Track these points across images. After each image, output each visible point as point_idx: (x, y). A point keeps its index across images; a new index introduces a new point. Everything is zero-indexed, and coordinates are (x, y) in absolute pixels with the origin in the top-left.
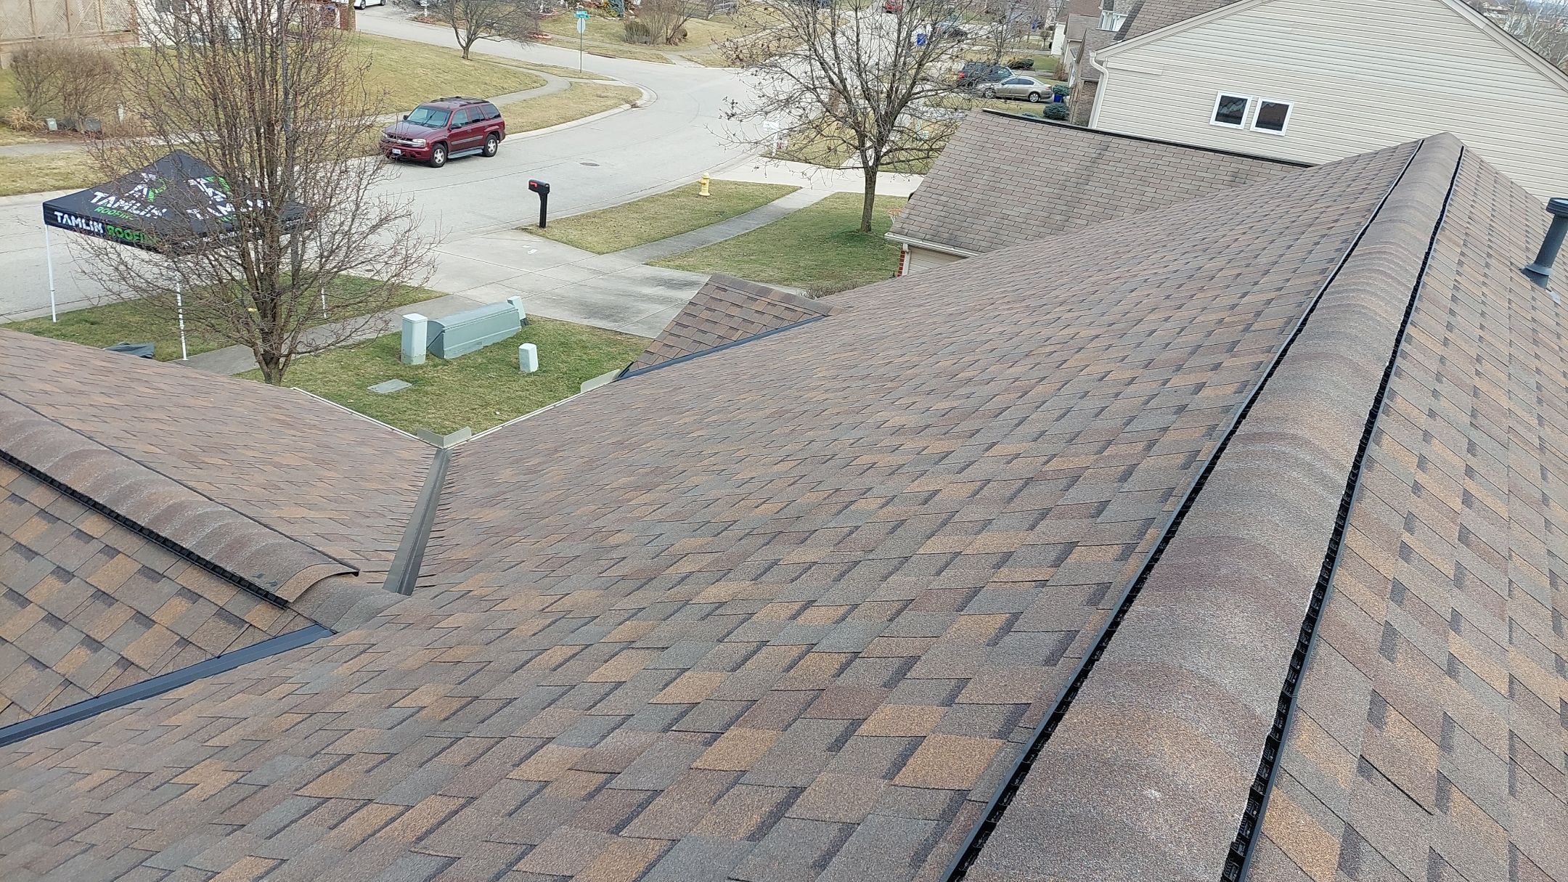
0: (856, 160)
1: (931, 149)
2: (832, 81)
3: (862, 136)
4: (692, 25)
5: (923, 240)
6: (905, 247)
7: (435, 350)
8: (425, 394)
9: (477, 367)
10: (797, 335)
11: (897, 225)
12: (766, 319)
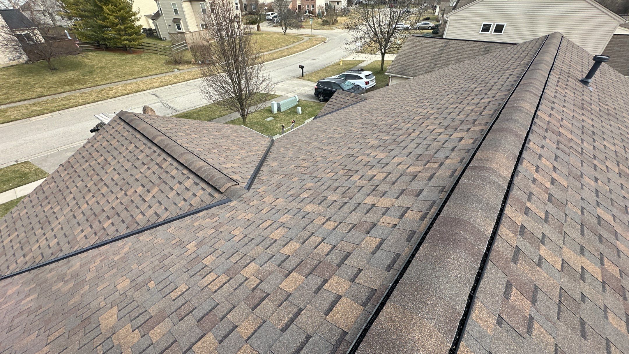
0: (379, 52)
1: (399, 47)
2: (372, 31)
3: (381, 45)
4: (339, 19)
5: (395, 74)
6: (390, 76)
7: (279, 109)
8: (277, 120)
9: (288, 113)
10: (357, 106)
11: (388, 70)
12: (350, 101)
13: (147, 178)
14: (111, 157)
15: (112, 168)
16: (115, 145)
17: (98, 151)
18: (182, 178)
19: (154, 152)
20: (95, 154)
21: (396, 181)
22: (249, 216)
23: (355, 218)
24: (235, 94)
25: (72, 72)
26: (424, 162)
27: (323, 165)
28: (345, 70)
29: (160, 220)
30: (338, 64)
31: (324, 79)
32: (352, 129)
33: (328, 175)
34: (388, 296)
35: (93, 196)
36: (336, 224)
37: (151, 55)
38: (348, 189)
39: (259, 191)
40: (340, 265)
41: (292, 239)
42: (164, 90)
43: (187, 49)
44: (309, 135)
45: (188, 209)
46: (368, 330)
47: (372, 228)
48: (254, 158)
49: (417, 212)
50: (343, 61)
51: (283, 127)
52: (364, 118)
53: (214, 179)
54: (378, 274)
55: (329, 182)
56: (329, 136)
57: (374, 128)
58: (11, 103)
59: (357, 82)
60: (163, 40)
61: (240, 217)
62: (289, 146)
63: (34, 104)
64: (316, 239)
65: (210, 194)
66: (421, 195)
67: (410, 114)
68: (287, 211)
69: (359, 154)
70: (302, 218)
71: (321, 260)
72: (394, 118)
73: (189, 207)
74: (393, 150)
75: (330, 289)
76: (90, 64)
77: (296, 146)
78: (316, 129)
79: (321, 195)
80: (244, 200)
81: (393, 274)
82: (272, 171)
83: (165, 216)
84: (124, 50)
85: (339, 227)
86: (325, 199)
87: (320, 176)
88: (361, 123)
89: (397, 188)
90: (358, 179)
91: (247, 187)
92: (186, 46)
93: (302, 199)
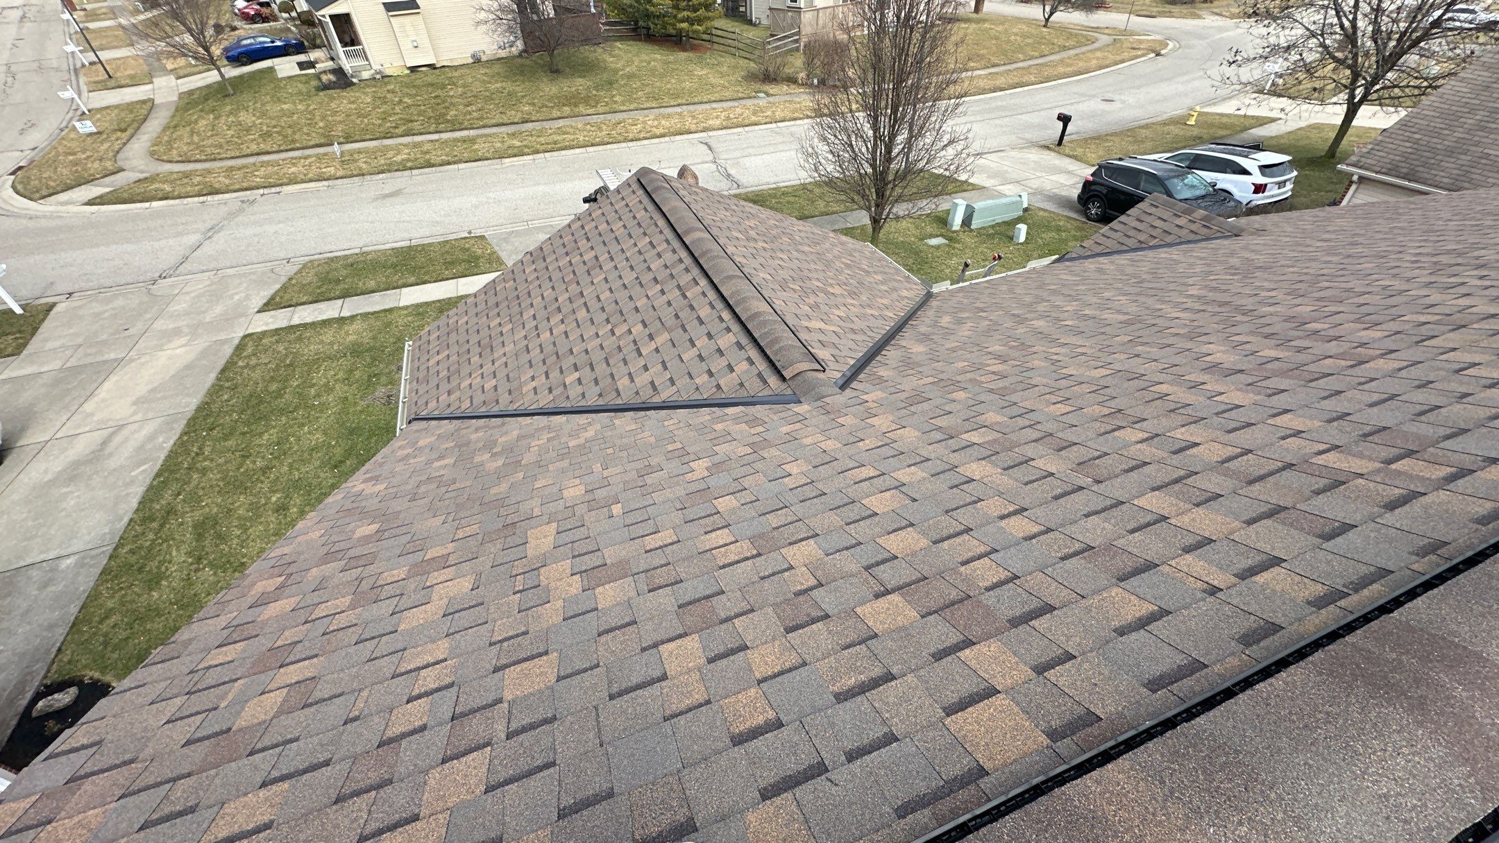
3: (1356, 76)
5: (1377, 173)
6: (1355, 178)
7: (967, 222)
8: (954, 248)
9: (988, 235)
10: (1200, 251)
11: (1354, 159)
12: (1184, 232)
13: (655, 310)
14: (607, 255)
15: (603, 276)
16: (617, 233)
17: (588, 239)
18: (716, 327)
19: (681, 261)
20: (583, 243)
21: (1261, 478)
22: (829, 445)
23: (1096, 531)
24: (873, 166)
25: (580, 80)
26: (1386, 453)
27: (1045, 381)
28: (1199, 140)
29: (657, 400)
30: (1181, 121)
31: (1120, 159)
32: (1163, 306)
33: (1052, 408)
34: (1130, 745)
35: (562, 321)
36: (1036, 529)
37: (722, 56)
38: (1099, 457)
39: (865, 397)
40: (1015, 622)
41: (912, 525)
42: (728, 138)
43: (797, 49)
44: (1028, 299)
45: (711, 392)
46: (1043, 793)
47: (1136, 572)
48: (873, 322)
49: (1306, 580)
50: (1200, 114)
51: (966, 265)
52: (1214, 284)
53: (777, 346)
54: (1118, 686)
55: (1049, 427)
56: (1087, 312)
57: (1240, 318)
58: (484, 127)
59: (1225, 181)
60: (755, 25)
61: (808, 441)
62: (966, 315)
63: (513, 135)
64: (971, 545)
65: (760, 375)
66: (1339, 540)
67: (1391, 301)
68: (918, 460)
69: (1161, 377)
70: (952, 488)
71: (972, 594)
72: (1323, 304)
73: (714, 390)
74: (1283, 391)
75: (973, 664)
76: (613, 66)
77: (985, 318)
78: (1053, 287)
79: (1016, 450)
80: (827, 408)
81: (1165, 703)
82: (908, 364)
83: (666, 394)
84: (677, 41)
85: (1042, 538)
86: (1026, 462)
87: (1028, 404)
88: (1199, 298)
89: (1260, 497)
90: (1137, 439)
91: (840, 382)
92: (797, 41)
93: (964, 444)
